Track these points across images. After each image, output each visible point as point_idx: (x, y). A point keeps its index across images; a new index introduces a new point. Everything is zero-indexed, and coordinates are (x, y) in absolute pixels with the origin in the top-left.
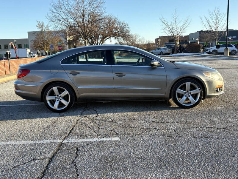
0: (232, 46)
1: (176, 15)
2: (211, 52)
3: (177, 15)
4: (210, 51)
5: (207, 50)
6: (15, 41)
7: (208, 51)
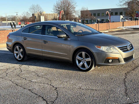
6: (110, 10)
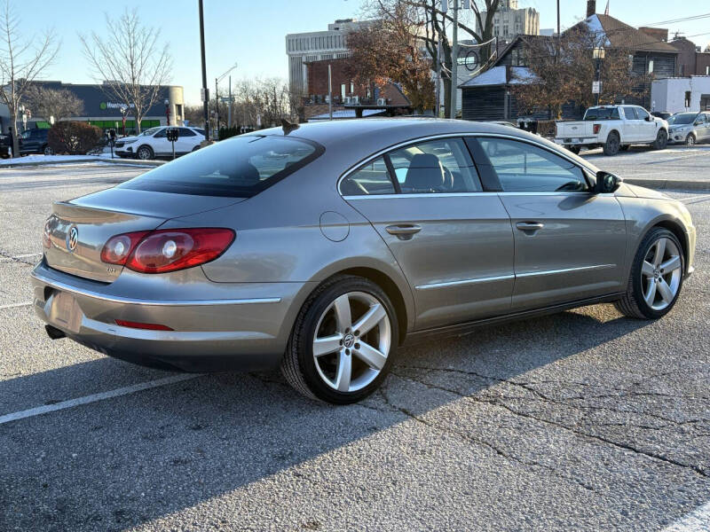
0: (195, 135)
1: (10, 19)
2: (135, 151)
3: (13, 20)
4: (130, 149)
5: (121, 145)
7: (124, 149)
